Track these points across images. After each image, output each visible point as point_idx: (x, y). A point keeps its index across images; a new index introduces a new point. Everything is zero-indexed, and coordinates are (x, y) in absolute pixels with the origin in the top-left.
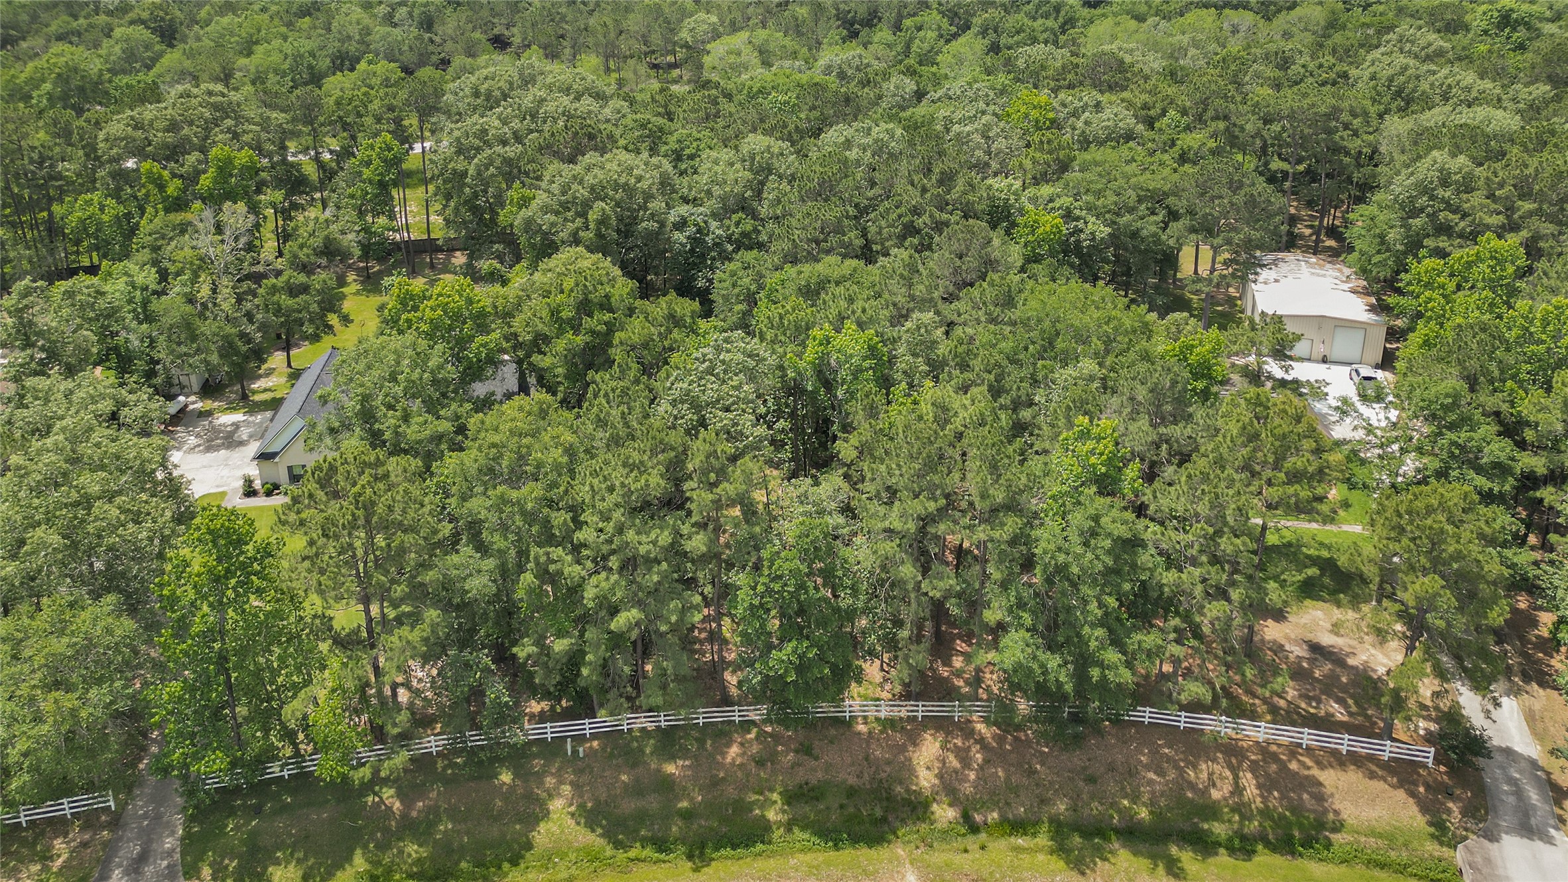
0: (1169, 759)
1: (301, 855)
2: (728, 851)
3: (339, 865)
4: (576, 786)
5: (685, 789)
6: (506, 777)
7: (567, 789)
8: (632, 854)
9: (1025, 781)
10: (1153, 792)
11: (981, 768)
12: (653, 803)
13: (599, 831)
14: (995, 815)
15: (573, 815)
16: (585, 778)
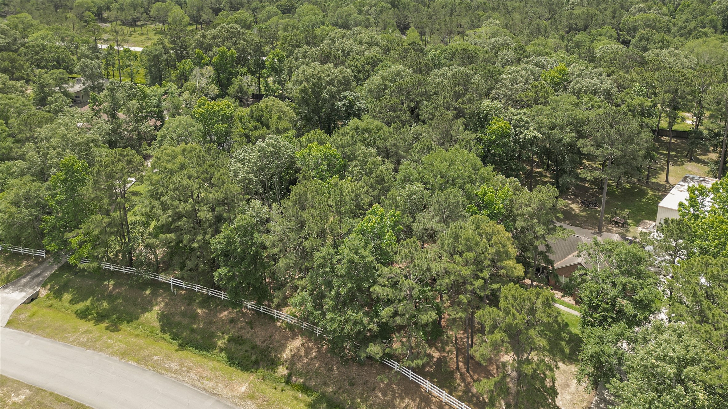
0: (393, 390)
1: (75, 292)
2: (194, 350)
3: (82, 300)
4: (167, 304)
5: (199, 321)
6: (148, 292)
7: (162, 304)
8: (164, 336)
9: (325, 372)
10: (375, 402)
11: (312, 359)
12: (186, 321)
13: (161, 323)
14: (302, 381)
15: (158, 314)
16: (171, 303)
